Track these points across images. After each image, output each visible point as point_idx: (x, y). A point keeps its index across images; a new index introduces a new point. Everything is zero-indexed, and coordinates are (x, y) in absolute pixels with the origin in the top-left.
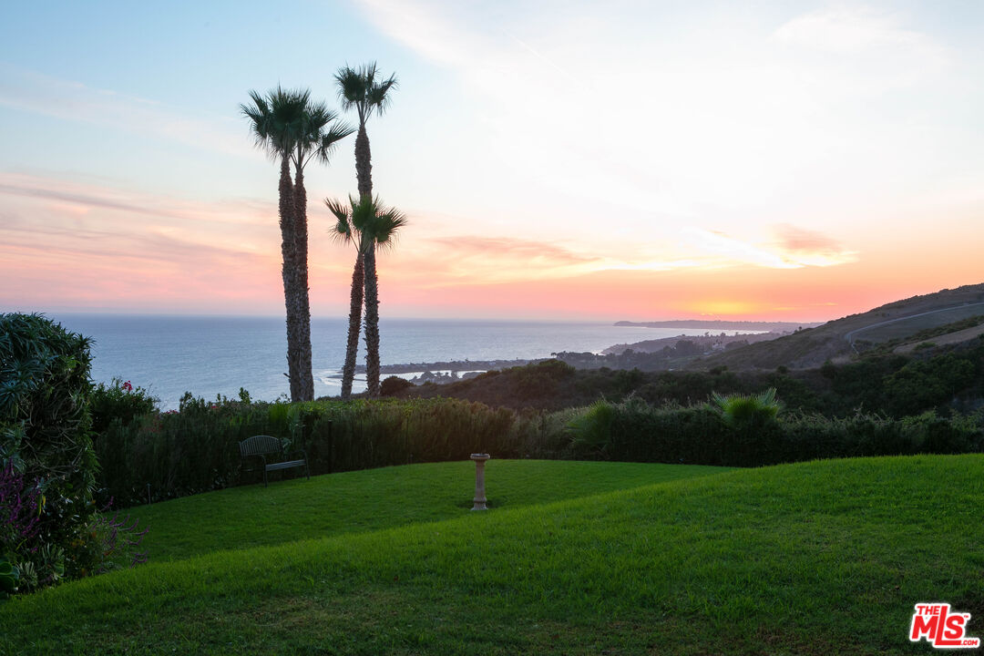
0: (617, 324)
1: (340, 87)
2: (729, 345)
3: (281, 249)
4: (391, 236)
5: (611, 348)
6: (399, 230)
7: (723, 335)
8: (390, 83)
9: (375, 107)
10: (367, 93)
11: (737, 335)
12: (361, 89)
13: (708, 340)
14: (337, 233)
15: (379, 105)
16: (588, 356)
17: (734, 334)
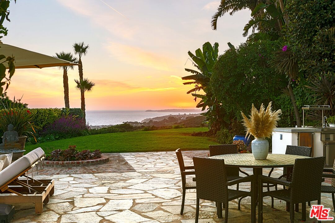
0: (147, 111)
1: (74, 48)
2: (187, 118)
3: (64, 92)
4: (91, 88)
5: (145, 120)
6: (93, 87)
7: (185, 114)
8: (87, 47)
9: (83, 54)
10: (81, 50)
11: (190, 114)
12: (80, 49)
13: (180, 116)
14: (77, 88)
15: (84, 53)
16: (136, 123)
17: (189, 114)
